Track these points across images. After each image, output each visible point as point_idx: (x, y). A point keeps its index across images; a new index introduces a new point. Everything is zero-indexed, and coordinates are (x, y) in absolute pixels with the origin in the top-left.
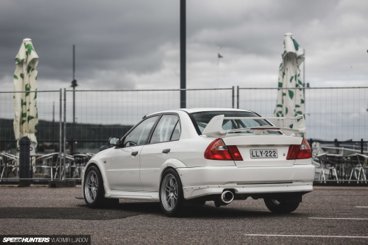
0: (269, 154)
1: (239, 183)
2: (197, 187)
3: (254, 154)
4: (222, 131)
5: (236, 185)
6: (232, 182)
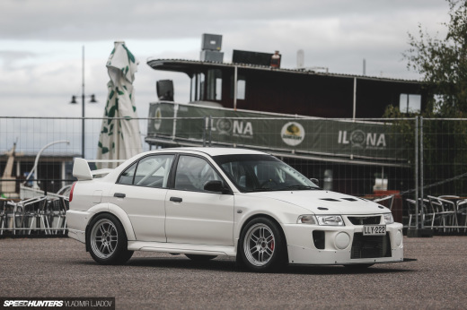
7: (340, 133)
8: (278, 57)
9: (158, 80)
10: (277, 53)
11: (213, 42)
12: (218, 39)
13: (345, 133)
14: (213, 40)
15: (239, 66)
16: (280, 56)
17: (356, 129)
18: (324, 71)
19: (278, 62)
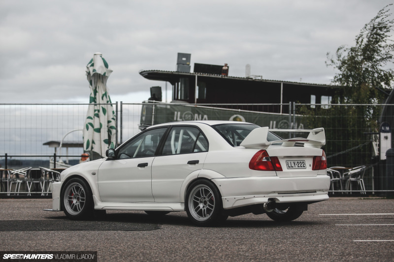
0: (299, 165)
1: (280, 193)
2: (242, 197)
3: (290, 165)
4: (267, 143)
5: (277, 194)
6: (274, 192)
7: (271, 122)
8: (226, 68)
9: (151, 87)
10: (226, 65)
11: (184, 59)
12: (188, 56)
13: (275, 122)
14: (184, 57)
15: (199, 75)
16: (228, 67)
17: (282, 119)
18: (260, 78)
19: (226, 72)
